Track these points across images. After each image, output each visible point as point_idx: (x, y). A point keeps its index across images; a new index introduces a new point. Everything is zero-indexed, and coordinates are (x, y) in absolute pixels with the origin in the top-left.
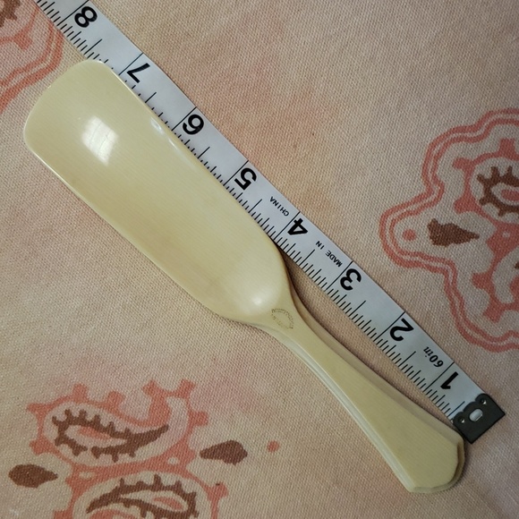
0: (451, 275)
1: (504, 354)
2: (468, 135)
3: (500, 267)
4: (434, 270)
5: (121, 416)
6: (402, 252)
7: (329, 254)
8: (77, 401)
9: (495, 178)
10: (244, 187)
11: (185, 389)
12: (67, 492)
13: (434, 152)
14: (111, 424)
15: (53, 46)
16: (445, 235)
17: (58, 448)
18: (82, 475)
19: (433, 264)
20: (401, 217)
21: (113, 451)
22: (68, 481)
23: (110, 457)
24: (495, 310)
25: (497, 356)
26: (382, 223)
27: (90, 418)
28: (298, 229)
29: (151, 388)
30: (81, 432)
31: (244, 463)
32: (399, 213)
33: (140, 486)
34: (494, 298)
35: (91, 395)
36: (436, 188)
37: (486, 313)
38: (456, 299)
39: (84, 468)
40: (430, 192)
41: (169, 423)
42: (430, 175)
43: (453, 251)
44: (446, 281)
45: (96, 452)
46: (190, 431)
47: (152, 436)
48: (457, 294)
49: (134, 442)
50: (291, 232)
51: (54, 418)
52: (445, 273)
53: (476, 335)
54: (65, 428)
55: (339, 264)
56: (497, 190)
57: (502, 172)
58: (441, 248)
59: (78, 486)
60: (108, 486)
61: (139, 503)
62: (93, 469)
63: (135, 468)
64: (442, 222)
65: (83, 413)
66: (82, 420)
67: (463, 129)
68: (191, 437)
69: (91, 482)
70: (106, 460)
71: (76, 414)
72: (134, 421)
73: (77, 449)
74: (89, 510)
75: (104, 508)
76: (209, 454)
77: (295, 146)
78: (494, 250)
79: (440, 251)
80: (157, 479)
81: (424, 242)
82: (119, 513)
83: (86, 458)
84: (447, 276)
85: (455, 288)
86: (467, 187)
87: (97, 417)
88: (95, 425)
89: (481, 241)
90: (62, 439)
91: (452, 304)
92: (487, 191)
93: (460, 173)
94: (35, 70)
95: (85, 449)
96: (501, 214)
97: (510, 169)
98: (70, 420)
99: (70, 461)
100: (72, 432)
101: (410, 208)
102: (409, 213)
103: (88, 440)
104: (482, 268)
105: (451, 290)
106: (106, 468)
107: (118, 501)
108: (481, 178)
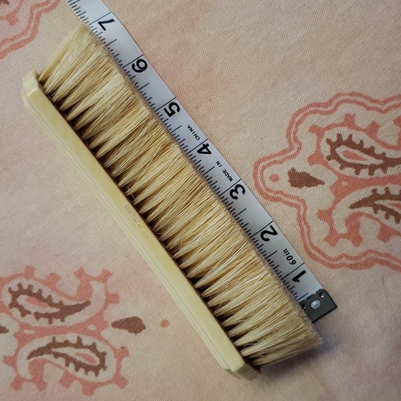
0: (302, 208)
1: (337, 271)
2: (321, 109)
3: (339, 206)
4: (291, 205)
5: (57, 291)
6: (268, 190)
7: (225, 172)
8: (27, 277)
9: (340, 142)
10: (170, 115)
11: (105, 276)
12: (15, 343)
13: (297, 120)
14: (50, 297)
15: (32, 25)
16: (301, 180)
17: (11, 310)
18: (26, 331)
19: (290, 201)
20: (269, 165)
21: (50, 317)
22: (16, 335)
23: (47, 320)
24: (332, 238)
25: (332, 271)
26: (256, 167)
27: (35, 291)
28: (205, 150)
29: (80, 273)
30: (28, 300)
31: (142, 334)
32: (268, 162)
33: (66, 344)
34: (332, 229)
35: (37, 274)
36: (296, 146)
37: (326, 239)
38: (304, 227)
39: (28, 327)
40: (291, 148)
41: (91, 300)
42: (292, 136)
43: (305, 192)
44: (299, 213)
45: (38, 316)
46: (105, 307)
47: (78, 308)
48: (306, 223)
49: (65, 311)
50: (200, 151)
51: (10, 289)
52: (298, 207)
53: (318, 255)
54: (17, 297)
55: (231, 179)
56: (340, 150)
57: (345, 138)
58: (296, 189)
59: (22, 340)
60: (44, 341)
61: (64, 356)
62: (34, 328)
63: (64, 330)
64: (299, 170)
65: (30, 287)
66: (29, 292)
67: (318, 105)
68: (106, 312)
69: (32, 338)
70: (44, 322)
71: (25, 287)
72: (66, 296)
73: (24, 313)
74: (29, 357)
75: (40, 357)
76: (118, 325)
77: (197, 108)
78: (335, 193)
79: (295, 191)
80: (79, 340)
81: (284, 184)
82: (49, 362)
83: (29, 319)
84: (299, 210)
85: (304, 220)
86: (318, 146)
87: (40, 291)
88: (38, 296)
89: (326, 186)
90: (14, 304)
91: (302, 230)
92: (333, 151)
93: (314, 137)
94: (18, 40)
95: (30, 313)
96: (342, 168)
97: (351, 136)
98: (21, 291)
99: (18, 321)
100: (22, 300)
101: (276, 159)
102: (275, 162)
103: (32, 307)
104: (326, 205)
105: (302, 220)
106: (43, 328)
107: (49, 353)
108: (328, 141)
